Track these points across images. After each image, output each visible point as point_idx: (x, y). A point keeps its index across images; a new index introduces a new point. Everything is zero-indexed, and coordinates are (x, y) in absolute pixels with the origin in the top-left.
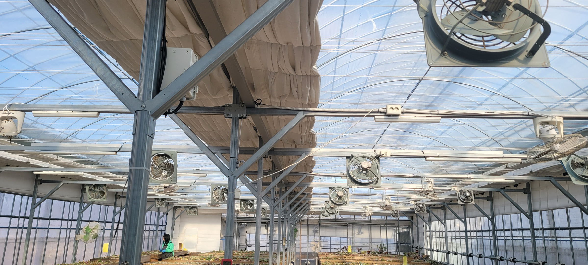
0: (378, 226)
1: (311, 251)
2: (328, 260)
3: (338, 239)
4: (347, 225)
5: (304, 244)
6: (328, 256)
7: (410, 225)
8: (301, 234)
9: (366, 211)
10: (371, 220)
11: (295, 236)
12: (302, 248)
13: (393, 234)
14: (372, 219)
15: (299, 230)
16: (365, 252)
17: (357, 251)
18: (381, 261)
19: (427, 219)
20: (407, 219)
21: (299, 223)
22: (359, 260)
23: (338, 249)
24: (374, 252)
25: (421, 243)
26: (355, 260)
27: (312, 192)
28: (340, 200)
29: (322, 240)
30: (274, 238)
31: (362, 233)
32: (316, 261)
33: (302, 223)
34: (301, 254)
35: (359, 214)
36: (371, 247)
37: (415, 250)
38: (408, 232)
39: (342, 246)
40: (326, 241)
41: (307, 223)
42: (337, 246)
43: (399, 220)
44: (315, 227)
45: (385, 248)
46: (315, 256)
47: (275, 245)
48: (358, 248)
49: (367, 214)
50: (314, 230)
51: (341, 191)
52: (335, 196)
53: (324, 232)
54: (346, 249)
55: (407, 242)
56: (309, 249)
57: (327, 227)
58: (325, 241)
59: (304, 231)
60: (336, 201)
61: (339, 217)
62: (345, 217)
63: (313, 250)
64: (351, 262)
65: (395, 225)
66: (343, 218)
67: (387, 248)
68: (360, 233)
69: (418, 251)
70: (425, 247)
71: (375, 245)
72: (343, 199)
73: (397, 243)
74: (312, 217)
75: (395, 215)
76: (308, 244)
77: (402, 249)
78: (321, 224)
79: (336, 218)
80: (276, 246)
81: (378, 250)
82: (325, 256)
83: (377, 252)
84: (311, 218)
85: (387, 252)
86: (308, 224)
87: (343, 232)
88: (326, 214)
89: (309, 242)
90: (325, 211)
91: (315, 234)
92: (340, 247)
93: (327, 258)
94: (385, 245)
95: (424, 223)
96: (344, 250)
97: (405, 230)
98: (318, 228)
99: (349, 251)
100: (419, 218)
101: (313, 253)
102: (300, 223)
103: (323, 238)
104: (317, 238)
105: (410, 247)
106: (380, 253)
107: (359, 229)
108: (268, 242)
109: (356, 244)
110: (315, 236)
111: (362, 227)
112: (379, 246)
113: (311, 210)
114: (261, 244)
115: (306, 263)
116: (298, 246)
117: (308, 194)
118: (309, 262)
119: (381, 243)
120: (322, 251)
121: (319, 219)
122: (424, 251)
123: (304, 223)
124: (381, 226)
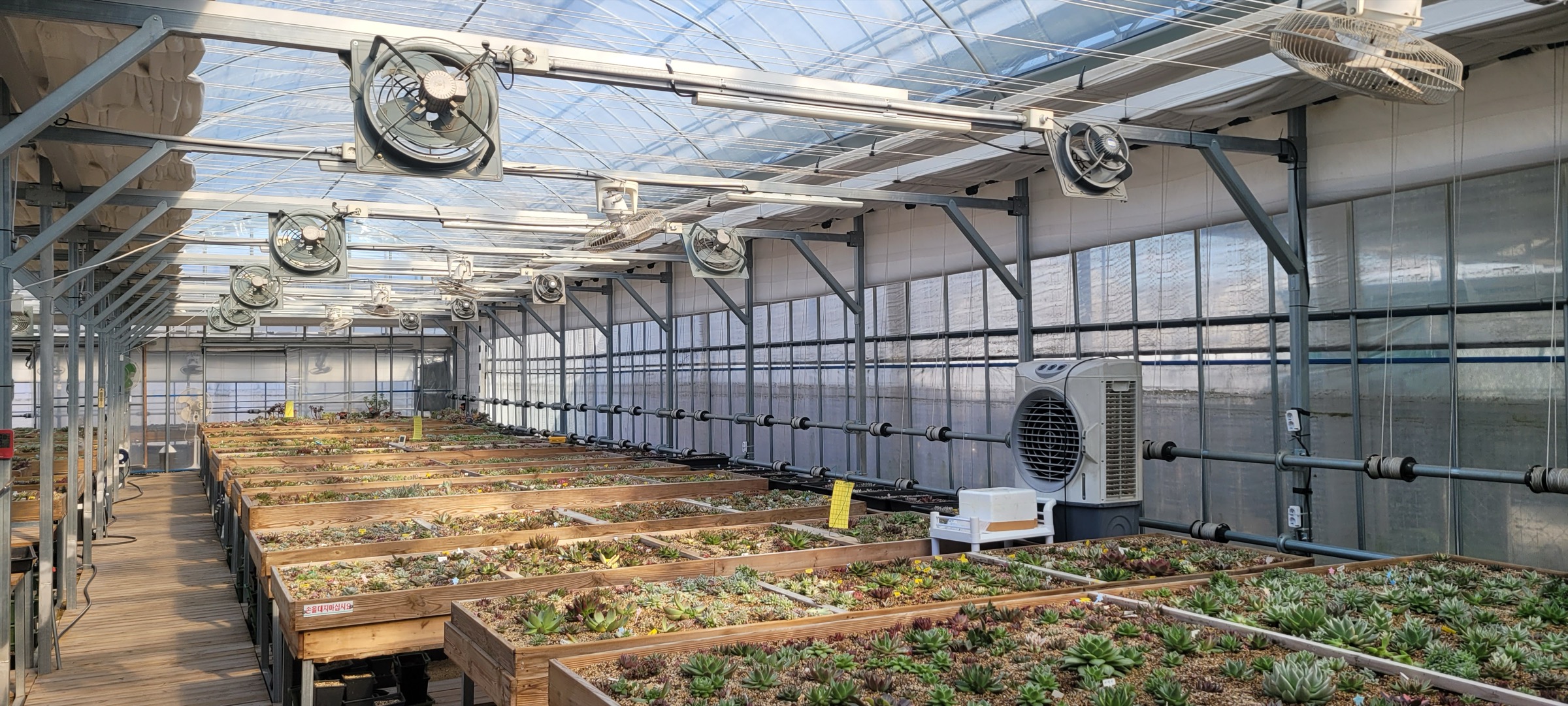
0: (370, 352)
1: (178, 422)
2: (228, 438)
3: (258, 387)
4: (284, 351)
5: (156, 405)
6: (229, 430)
7: (451, 346)
8: (148, 378)
9: (335, 316)
10: (350, 337)
11: (129, 383)
12: (149, 414)
13: (409, 370)
14: (353, 334)
15: (139, 366)
16: (334, 415)
17: (311, 414)
18: (371, 431)
19: (487, 333)
20: (441, 332)
21: (139, 349)
22: (314, 433)
23: (259, 412)
24: (355, 415)
25: (472, 387)
26: (301, 433)
27: (182, 272)
28: (258, 296)
29: (211, 392)
30: (55, 391)
31: (328, 370)
32: (192, 445)
33: (149, 349)
34: (146, 431)
35: (317, 322)
36: (350, 403)
37: (459, 403)
38: (446, 363)
39: (271, 404)
40: (222, 393)
41: (164, 349)
42: (256, 404)
43: (422, 337)
44: (189, 358)
45: (385, 403)
46: (190, 434)
47: (59, 411)
48: (314, 405)
49: (336, 323)
50: (185, 366)
51: (261, 275)
52: (245, 285)
53: (216, 371)
54: (282, 411)
55: (442, 387)
56: (172, 416)
57: (223, 356)
58: (219, 392)
59: (155, 370)
60: (247, 298)
61: (261, 331)
62: (278, 331)
63: (183, 417)
64: (292, 439)
65: (413, 347)
66: (272, 333)
67: (391, 403)
68: (321, 369)
69: (465, 407)
70: (481, 396)
71: (360, 397)
72: (266, 293)
73: (417, 390)
74: (182, 332)
75: (411, 325)
76: (167, 403)
77: (429, 403)
78: (208, 350)
79: (252, 334)
80: (63, 413)
81: (366, 408)
82: (221, 429)
83: (363, 413)
84: (176, 336)
85: (391, 413)
86: (168, 351)
87: (273, 370)
88: (221, 324)
89: (172, 399)
90: (218, 317)
91: (188, 378)
92: (266, 407)
93: (227, 435)
94: (387, 397)
95: (483, 344)
96: (275, 414)
97: (440, 359)
98: (198, 361)
99: (289, 413)
100: (471, 333)
101: (183, 425)
102: (144, 348)
103: (213, 385)
104: (197, 387)
105: (448, 397)
106: (373, 415)
107: (318, 360)
108: (38, 403)
109: (309, 398)
110: (188, 381)
111: (326, 356)
112: (370, 398)
113: (177, 314)
114: (14, 408)
115: (162, 451)
116: (137, 409)
117: (169, 278)
118: (172, 450)
119: (376, 392)
120: (212, 419)
121: (203, 338)
122: (478, 405)
123: (156, 348)
124: (376, 352)
